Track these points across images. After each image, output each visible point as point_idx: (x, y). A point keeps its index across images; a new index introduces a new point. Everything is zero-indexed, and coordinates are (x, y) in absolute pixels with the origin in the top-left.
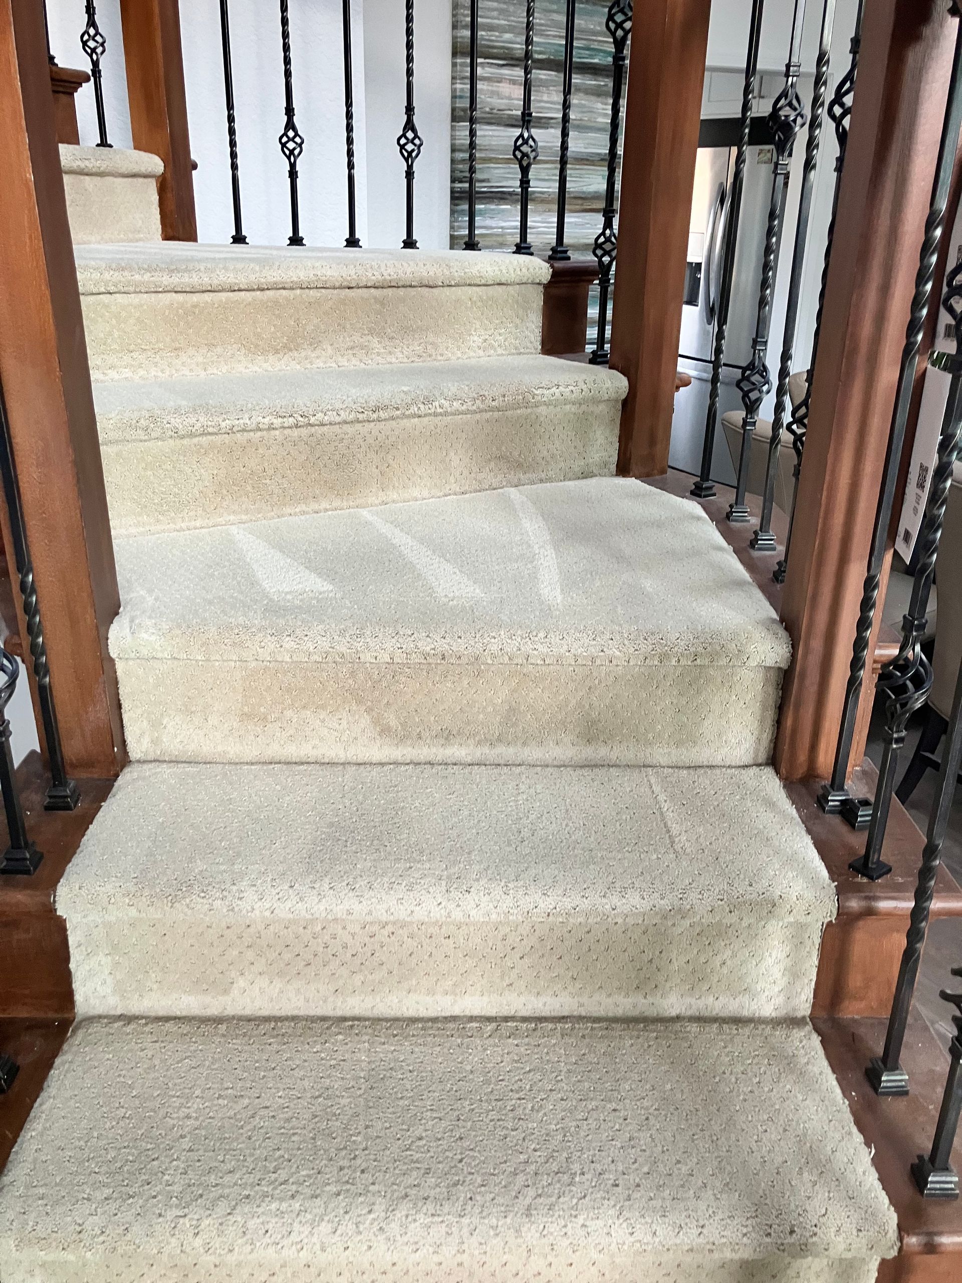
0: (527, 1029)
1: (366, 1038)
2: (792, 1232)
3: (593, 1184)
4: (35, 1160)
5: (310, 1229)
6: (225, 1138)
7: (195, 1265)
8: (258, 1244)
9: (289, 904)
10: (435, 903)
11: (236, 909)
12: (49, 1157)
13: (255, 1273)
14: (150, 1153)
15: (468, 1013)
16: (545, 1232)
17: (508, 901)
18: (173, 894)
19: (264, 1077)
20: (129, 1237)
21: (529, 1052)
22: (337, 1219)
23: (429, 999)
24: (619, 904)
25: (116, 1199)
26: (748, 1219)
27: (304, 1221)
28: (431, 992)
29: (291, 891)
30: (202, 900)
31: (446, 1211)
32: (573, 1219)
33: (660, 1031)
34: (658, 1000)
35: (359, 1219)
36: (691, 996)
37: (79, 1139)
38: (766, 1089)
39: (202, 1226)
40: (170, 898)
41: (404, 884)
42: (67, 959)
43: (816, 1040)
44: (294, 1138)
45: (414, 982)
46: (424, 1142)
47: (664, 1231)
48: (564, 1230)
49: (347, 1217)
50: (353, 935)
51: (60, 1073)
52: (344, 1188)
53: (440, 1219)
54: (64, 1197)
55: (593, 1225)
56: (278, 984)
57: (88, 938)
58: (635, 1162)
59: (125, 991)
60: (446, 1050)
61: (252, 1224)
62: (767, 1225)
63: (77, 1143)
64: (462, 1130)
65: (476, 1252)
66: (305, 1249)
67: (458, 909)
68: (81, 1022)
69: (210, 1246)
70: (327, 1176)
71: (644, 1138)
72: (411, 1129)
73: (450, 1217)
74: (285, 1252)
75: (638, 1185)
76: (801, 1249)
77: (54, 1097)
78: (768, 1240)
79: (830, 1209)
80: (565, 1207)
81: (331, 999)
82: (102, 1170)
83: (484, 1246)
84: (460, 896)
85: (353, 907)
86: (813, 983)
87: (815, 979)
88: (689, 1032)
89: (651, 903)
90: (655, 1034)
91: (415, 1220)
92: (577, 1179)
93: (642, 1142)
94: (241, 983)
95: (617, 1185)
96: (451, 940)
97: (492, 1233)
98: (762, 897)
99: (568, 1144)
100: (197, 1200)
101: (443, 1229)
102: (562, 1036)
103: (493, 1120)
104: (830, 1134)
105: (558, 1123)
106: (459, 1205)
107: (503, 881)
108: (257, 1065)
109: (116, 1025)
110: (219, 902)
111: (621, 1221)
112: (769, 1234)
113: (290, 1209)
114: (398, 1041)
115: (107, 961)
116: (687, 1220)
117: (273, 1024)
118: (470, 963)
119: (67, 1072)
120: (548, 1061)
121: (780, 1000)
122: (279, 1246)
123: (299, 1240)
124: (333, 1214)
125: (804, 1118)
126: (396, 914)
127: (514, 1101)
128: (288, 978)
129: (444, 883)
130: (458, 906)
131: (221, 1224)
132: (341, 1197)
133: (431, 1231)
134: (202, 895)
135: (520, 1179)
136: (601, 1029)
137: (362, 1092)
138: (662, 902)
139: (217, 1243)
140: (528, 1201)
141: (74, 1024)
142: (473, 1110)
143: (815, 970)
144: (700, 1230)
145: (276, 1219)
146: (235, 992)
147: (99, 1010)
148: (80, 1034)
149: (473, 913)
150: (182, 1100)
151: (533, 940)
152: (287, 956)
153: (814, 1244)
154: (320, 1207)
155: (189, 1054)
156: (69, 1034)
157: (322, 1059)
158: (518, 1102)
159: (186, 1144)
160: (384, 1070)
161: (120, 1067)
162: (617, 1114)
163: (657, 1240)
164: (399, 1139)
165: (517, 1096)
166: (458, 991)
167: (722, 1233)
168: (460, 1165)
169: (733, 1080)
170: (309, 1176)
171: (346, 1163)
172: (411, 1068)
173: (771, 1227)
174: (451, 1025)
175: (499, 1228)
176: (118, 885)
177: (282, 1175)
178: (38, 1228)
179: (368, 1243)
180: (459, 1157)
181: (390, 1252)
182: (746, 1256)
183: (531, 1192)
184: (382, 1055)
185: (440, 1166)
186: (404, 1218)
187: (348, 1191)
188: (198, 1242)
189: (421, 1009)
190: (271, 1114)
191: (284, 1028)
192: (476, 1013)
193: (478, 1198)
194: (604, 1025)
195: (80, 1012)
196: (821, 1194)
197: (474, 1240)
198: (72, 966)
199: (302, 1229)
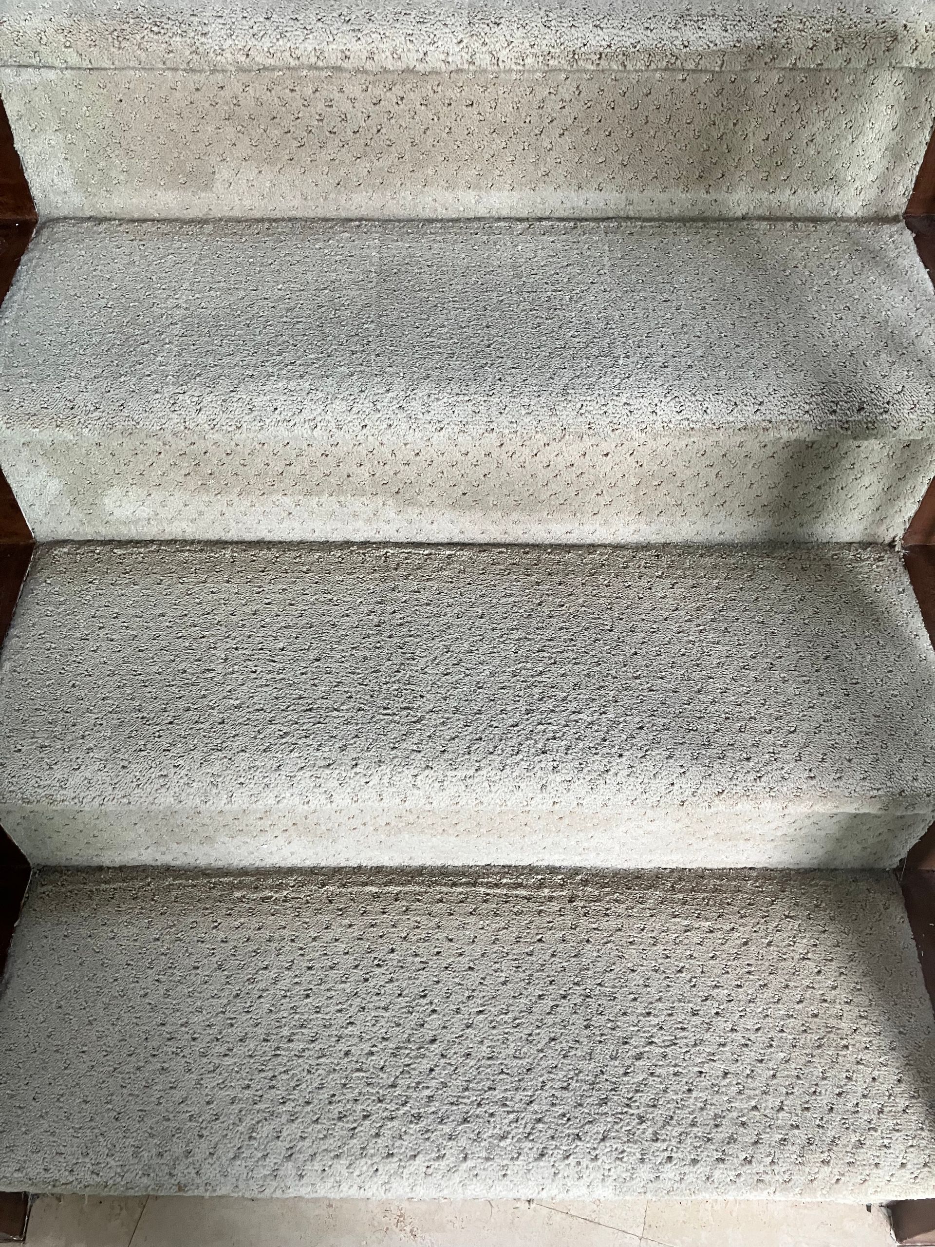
0: (565, 228)
1: (377, 235)
2: (860, 409)
3: (639, 366)
4: (12, 345)
5: (322, 407)
6: (220, 326)
7: (205, 453)
8: (268, 421)
9: (266, 43)
10: (455, 41)
11: (201, 49)
12: (27, 341)
13: (270, 462)
14: (139, 338)
15: (494, 214)
16: (582, 411)
17: (550, 37)
18: (118, 28)
19: (260, 271)
20: (126, 413)
21: (566, 248)
22: (352, 397)
23: (448, 197)
24: (693, 38)
25: (107, 378)
26: (812, 396)
27: (315, 398)
28: (450, 186)
29: (267, 23)
30: (156, 37)
31: (472, 390)
32: (615, 398)
33: (722, 229)
34: (722, 196)
35: (376, 398)
36: (764, 188)
37: (59, 326)
38: (845, 281)
39: (205, 403)
40: (115, 33)
41: (413, 14)
42: (10, 138)
43: (909, 236)
44: (297, 326)
45: (430, 172)
46: (446, 330)
47: (716, 409)
48: (605, 408)
49: (363, 395)
50: (353, 100)
51: (29, 268)
52: (358, 370)
53: (467, 398)
54: (49, 376)
55: (635, 404)
56: (269, 173)
57: (28, 106)
58: (688, 346)
59: (88, 184)
60: (469, 247)
61: (258, 401)
62: (833, 402)
63: (56, 329)
64: (489, 320)
65: (506, 431)
66: (319, 427)
67: (484, 49)
68: (45, 223)
69: (215, 423)
70: (338, 359)
71: (700, 325)
72: (431, 319)
73: (476, 396)
74: (298, 430)
75: (690, 367)
76: (867, 428)
77: (25, 290)
78: (833, 417)
79: (907, 387)
80: (607, 386)
81: (332, 196)
82: (87, 351)
83: (515, 425)
84: (487, 29)
85: (349, 46)
86: (918, 168)
87: (921, 162)
88: (758, 230)
89: (736, 36)
90: (717, 231)
91: (438, 399)
92: (621, 362)
93: (697, 329)
94: (225, 173)
95: (666, 367)
96: (474, 110)
97: (523, 412)
98: (881, 26)
99: (611, 331)
100: (195, 378)
101: (470, 408)
102: (606, 233)
103: (525, 310)
104: (916, 320)
105: (600, 312)
106: (486, 386)
107: (544, 9)
108: (251, 260)
109: (85, 225)
110: (178, 39)
111: (669, 399)
112: (835, 411)
113: (298, 388)
114: (414, 238)
115: (56, 139)
116: (744, 398)
117: (267, 225)
118: (499, 142)
119: (35, 266)
120: (589, 256)
121: (871, 194)
122: (292, 423)
123: (312, 417)
124: (347, 392)
125: (888, 306)
126: (404, 59)
127: (549, 294)
128: (279, 166)
129: (465, 13)
130: (484, 44)
131: (224, 401)
132: (355, 377)
133: (456, 409)
134: (155, 29)
135: (556, 362)
136: (652, 227)
137: (374, 284)
138: (750, 34)
139: (222, 418)
140: (565, 380)
141: (38, 225)
142: (502, 301)
143: (924, 149)
144: (757, 407)
145: (285, 397)
146: (219, 187)
147: (64, 212)
148: (46, 232)
149: (503, 55)
150: (169, 292)
151: (578, 108)
152: (275, 133)
153: (884, 421)
154: (332, 386)
155: (172, 251)
156: (33, 235)
157: (326, 255)
158: (554, 294)
159: (177, 330)
160: (399, 265)
161: (95, 262)
162: (669, 304)
163: (707, 417)
164: (418, 328)
165: (553, 288)
166: (483, 184)
167: (781, 410)
168: (488, 350)
169: (807, 273)
170: (318, 359)
171: (359, 348)
172: (429, 263)
173: (837, 404)
174: (476, 225)
175: (532, 407)
176: (47, 17)
177: (288, 357)
178: (26, 403)
179: (387, 421)
180: (487, 343)
181: (412, 431)
182: (804, 435)
183: (569, 374)
184: (394, 252)
185: (465, 350)
186: (425, 397)
187: (362, 372)
188: (202, 418)
189: (439, 209)
190: (271, 305)
191: (281, 227)
192: (504, 213)
193: (509, 379)
194: (657, 224)
195: (42, 213)
196: (900, 373)
197: (504, 420)
198: (17, 146)
199: (314, 407)
